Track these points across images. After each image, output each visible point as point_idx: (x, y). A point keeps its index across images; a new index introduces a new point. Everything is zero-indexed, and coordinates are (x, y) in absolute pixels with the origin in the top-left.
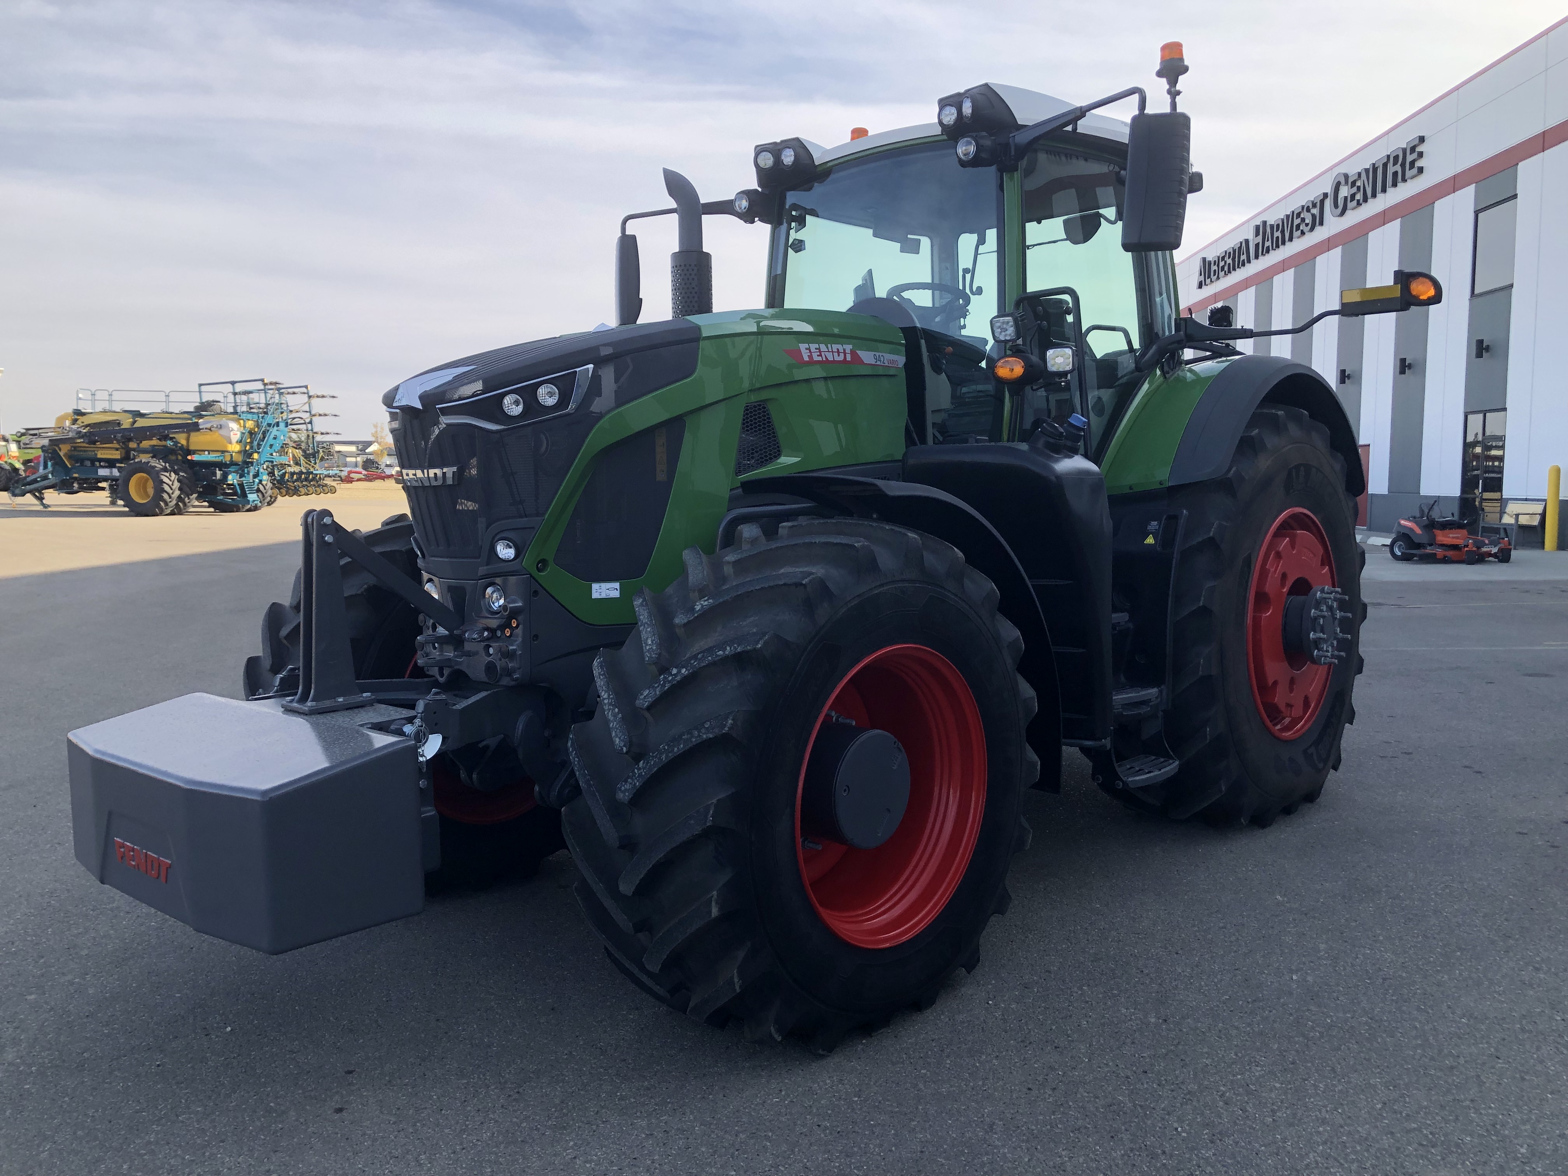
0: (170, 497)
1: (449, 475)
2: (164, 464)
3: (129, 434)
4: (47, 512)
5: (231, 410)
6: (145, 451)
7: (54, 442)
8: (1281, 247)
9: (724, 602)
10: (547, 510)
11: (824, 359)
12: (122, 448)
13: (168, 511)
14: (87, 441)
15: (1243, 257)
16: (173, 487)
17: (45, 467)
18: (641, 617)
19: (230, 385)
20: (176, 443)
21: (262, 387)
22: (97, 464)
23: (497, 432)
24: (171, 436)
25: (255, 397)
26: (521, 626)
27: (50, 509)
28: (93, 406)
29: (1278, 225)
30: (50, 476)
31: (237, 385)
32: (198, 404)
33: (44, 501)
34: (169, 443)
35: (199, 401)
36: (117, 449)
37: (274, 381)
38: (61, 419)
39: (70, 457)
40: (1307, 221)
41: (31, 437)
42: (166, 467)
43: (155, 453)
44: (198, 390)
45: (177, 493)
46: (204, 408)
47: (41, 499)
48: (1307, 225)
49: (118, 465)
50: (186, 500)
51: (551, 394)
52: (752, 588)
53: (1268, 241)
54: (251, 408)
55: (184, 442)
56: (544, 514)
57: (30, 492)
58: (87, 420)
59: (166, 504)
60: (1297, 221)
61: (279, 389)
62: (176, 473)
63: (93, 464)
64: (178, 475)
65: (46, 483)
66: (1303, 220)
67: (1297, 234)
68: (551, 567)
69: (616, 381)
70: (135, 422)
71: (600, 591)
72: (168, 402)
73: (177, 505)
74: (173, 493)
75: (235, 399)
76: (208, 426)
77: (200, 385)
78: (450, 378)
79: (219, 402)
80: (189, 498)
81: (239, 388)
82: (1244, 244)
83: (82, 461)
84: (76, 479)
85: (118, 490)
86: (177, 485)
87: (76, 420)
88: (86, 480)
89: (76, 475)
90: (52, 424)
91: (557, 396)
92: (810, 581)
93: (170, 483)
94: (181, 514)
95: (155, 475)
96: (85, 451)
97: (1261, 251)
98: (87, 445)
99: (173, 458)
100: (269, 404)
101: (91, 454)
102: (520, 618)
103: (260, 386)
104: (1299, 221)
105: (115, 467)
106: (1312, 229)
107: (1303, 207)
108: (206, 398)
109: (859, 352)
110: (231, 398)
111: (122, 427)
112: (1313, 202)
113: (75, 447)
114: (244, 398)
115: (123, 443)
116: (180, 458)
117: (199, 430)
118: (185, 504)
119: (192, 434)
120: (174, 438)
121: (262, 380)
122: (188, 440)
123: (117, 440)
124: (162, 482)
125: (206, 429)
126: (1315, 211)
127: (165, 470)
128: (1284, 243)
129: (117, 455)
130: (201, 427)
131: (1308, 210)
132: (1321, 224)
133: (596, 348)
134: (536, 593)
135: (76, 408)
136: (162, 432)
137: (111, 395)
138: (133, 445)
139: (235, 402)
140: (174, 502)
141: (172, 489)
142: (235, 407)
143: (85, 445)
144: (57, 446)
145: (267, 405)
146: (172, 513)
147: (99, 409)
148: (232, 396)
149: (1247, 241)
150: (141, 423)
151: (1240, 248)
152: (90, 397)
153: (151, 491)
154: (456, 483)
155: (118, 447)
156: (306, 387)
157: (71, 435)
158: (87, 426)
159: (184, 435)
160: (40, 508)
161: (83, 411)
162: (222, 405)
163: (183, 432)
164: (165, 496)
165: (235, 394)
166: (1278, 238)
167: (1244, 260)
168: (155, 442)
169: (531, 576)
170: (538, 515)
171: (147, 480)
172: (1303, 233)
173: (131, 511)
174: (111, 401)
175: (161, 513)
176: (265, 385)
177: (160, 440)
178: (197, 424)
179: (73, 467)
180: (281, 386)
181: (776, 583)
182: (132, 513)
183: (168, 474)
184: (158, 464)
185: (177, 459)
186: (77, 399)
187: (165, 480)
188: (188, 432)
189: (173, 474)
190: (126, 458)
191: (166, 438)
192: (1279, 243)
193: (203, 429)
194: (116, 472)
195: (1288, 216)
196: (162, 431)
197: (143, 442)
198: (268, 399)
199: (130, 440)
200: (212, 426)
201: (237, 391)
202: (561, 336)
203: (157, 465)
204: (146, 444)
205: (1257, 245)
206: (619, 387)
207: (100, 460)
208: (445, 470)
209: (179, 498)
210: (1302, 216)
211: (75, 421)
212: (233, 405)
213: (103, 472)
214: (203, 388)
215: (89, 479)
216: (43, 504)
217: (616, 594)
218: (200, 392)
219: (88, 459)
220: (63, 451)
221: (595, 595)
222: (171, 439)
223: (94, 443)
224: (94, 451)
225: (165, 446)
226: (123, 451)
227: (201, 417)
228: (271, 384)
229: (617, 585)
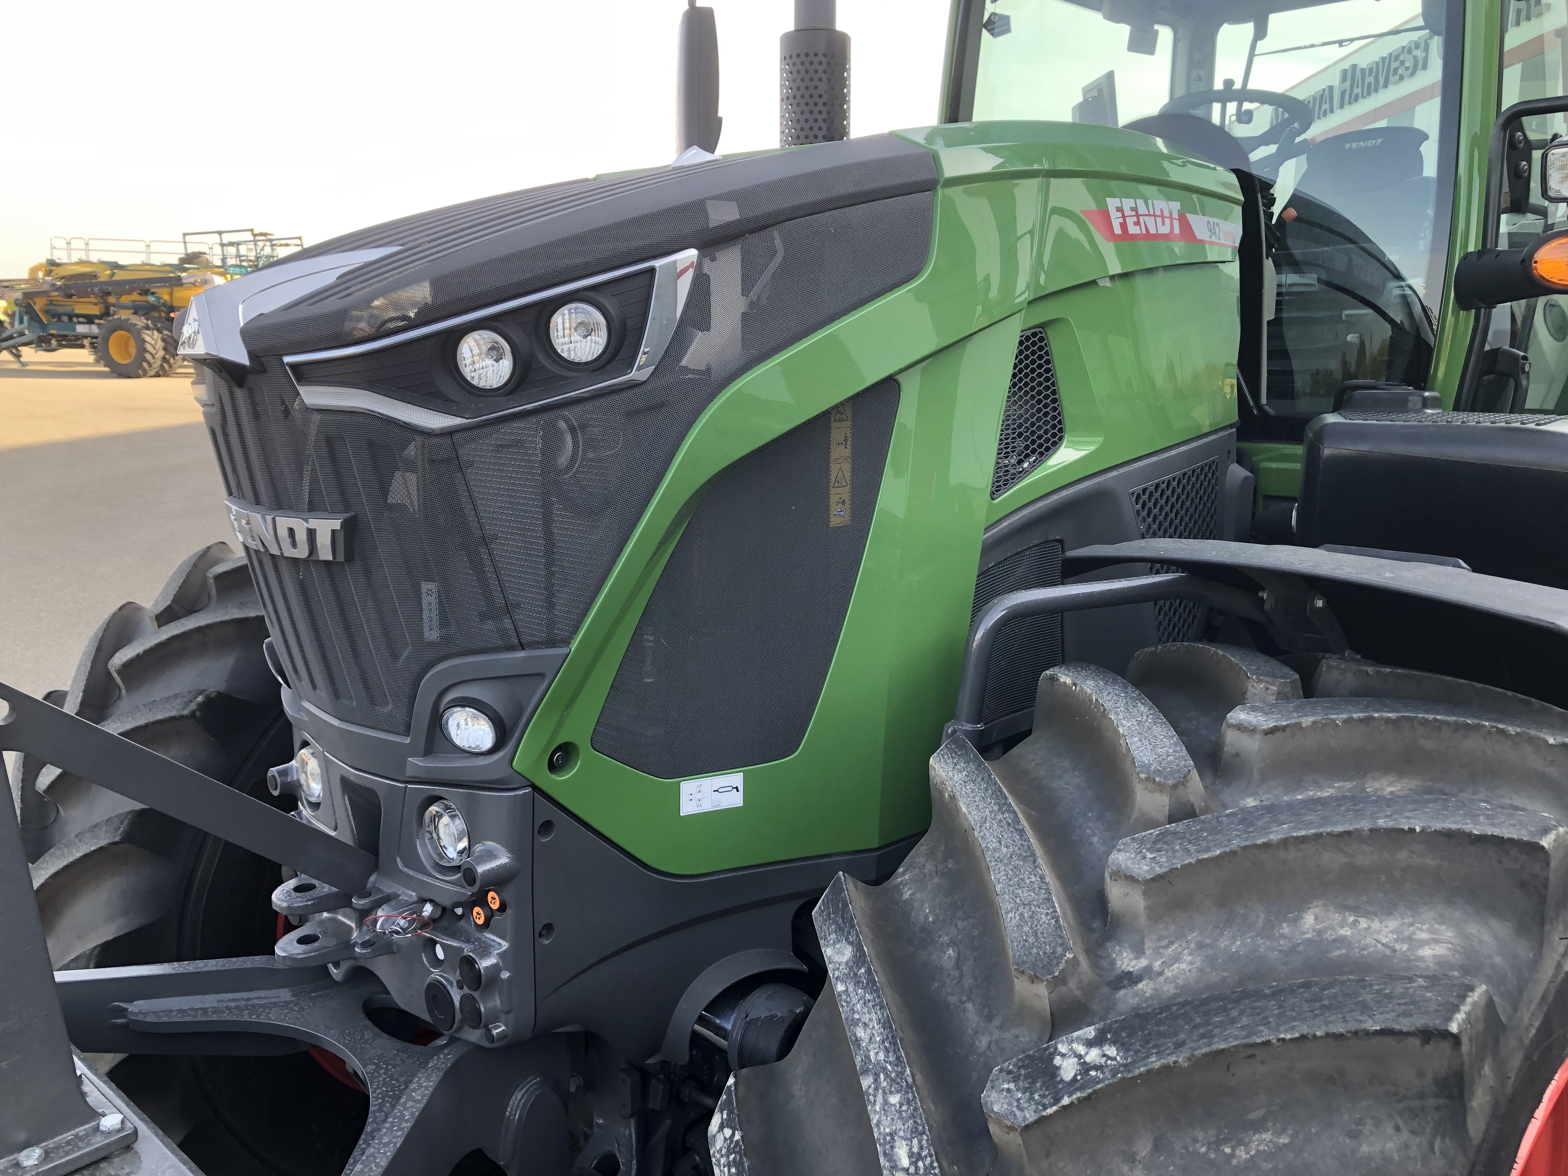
0: (154, 358)
1: (324, 541)
2: (145, 321)
3: (106, 287)
4: (25, 372)
5: (218, 263)
6: (125, 307)
7: (27, 295)
8: (1373, 95)
9: (1166, 1068)
10: (575, 632)
11: (1144, 232)
12: (100, 302)
13: (153, 373)
14: (62, 294)
15: (1326, 106)
16: (157, 347)
17: (21, 322)
18: (860, 1033)
19: (217, 236)
20: (159, 298)
21: (252, 238)
22: (75, 320)
23: (449, 433)
24: (153, 290)
25: (243, 250)
26: (509, 911)
27: (28, 368)
28: (69, 256)
29: (1371, 70)
30: (27, 332)
31: (224, 235)
32: (183, 256)
33: (22, 359)
34: (151, 299)
35: (184, 251)
36: (96, 304)
37: (264, 231)
38: (34, 270)
39: (46, 312)
40: (1407, 64)
41: (3, 289)
42: (147, 325)
43: (136, 310)
44: (182, 240)
45: (161, 353)
46: (192, 258)
47: (18, 356)
48: (1407, 69)
49: (97, 321)
50: (172, 361)
51: (588, 331)
52: (1266, 1035)
53: (1358, 86)
54: (242, 261)
55: (166, 297)
56: (567, 642)
57: (6, 348)
58: (62, 272)
59: (150, 365)
60: (1394, 65)
61: (271, 240)
62: (160, 332)
63: (70, 319)
64: (162, 333)
65: (22, 339)
66: (1402, 63)
67: (1392, 79)
68: (587, 754)
69: (745, 292)
70: (114, 274)
71: (699, 796)
72: (149, 253)
73: (162, 366)
74: (156, 354)
75: (223, 250)
76: (192, 280)
77: (185, 235)
78: (330, 278)
79: (205, 254)
80: (174, 359)
81: (227, 238)
82: (1327, 92)
83: (59, 316)
84: (53, 335)
85: (99, 346)
86: (160, 344)
87: (51, 271)
88: (65, 337)
89: (53, 332)
90: (25, 275)
91: (604, 333)
92: (1468, 1020)
93: (153, 342)
94: (168, 376)
95: (136, 333)
96: (62, 305)
97: (1349, 97)
98: (63, 299)
99: (156, 314)
100: (259, 257)
101: (68, 309)
102: (510, 893)
103: (248, 236)
104: (1397, 64)
105: (93, 323)
106: (1413, 74)
107: (1403, 48)
108: (192, 249)
109: (1188, 216)
110: (218, 250)
111: (99, 280)
112: (1416, 42)
113: (51, 301)
114: (232, 250)
115: (101, 297)
116: (163, 315)
117: (182, 285)
118: (170, 366)
119: (176, 289)
120: (156, 293)
121: (252, 230)
122: (171, 295)
123: (94, 294)
124: (144, 341)
125: (190, 283)
126: (1419, 53)
127: (147, 328)
128: (1376, 90)
129: (95, 310)
130: (184, 281)
131: (1410, 51)
132: (1425, 67)
133: (698, 207)
134: (547, 827)
135: (50, 257)
136: (144, 286)
137: (87, 244)
138: (111, 300)
139: (223, 255)
140: (158, 363)
141: (155, 349)
142: (224, 260)
143: (60, 299)
144: (32, 299)
145: (257, 258)
146: (157, 375)
147: (75, 259)
148: (220, 248)
149: (1331, 88)
150: (120, 276)
151: (1322, 96)
152: (65, 246)
153: (133, 351)
154: (341, 558)
155: (96, 301)
156: (300, 238)
157: (45, 288)
158: (62, 278)
159: (167, 290)
160: (16, 366)
161: (58, 261)
162: (207, 256)
163: (165, 286)
164: (148, 356)
165: (223, 245)
166: (1370, 84)
167: (1326, 110)
168: (135, 296)
169: (535, 788)
170: (551, 643)
171: (128, 339)
172: (1402, 78)
173: (113, 372)
174: (87, 250)
175: (145, 374)
176: (255, 235)
177: (141, 294)
178: (179, 278)
179: (50, 323)
180: (270, 237)
181: (1353, 1026)
182: (114, 375)
183: (150, 333)
184: (140, 321)
185: (160, 316)
186: (52, 248)
187: (147, 339)
188: (172, 286)
189: (156, 333)
190: (106, 314)
191: (146, 292)
192: (1370, 90)
193: (186, 284)
194: (94, 329)
195: (1383, 59)
196: (142, 285)
197: (123, 297)
198: (258, 251)
199: (108, 294)
200: (196, 281)
201: (225, 242)
202: (598, 178)
203: (138, 323)
204: (126, 299)
205: (1343, 93)
206: (752, 305)
207: (78, 316)
208: (313, 523)
209: (164, 359)
210: (1402, 58)
211: (49, 273)
212: (221, 257)
213: (81, 329)
214: (188, 238)
215: (67, 336)
216: (20, 362)
217: (736, 800)
218: (185, 243)
219: (65, 315)
220: (39, 305)
221: (687, 808)
222: (153, 294)
223: (70, 296)
224: (71, 305)
225: (147, 302)
226: (103, 306)
227: (185, 270)
228: (261, 234)
229: (736, 778)
